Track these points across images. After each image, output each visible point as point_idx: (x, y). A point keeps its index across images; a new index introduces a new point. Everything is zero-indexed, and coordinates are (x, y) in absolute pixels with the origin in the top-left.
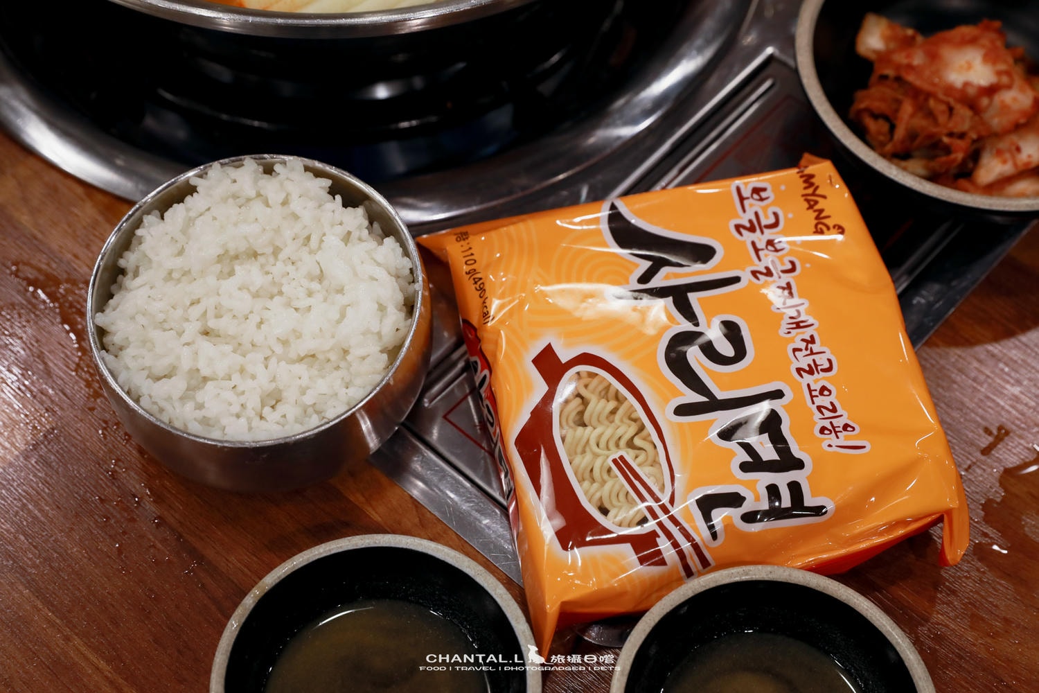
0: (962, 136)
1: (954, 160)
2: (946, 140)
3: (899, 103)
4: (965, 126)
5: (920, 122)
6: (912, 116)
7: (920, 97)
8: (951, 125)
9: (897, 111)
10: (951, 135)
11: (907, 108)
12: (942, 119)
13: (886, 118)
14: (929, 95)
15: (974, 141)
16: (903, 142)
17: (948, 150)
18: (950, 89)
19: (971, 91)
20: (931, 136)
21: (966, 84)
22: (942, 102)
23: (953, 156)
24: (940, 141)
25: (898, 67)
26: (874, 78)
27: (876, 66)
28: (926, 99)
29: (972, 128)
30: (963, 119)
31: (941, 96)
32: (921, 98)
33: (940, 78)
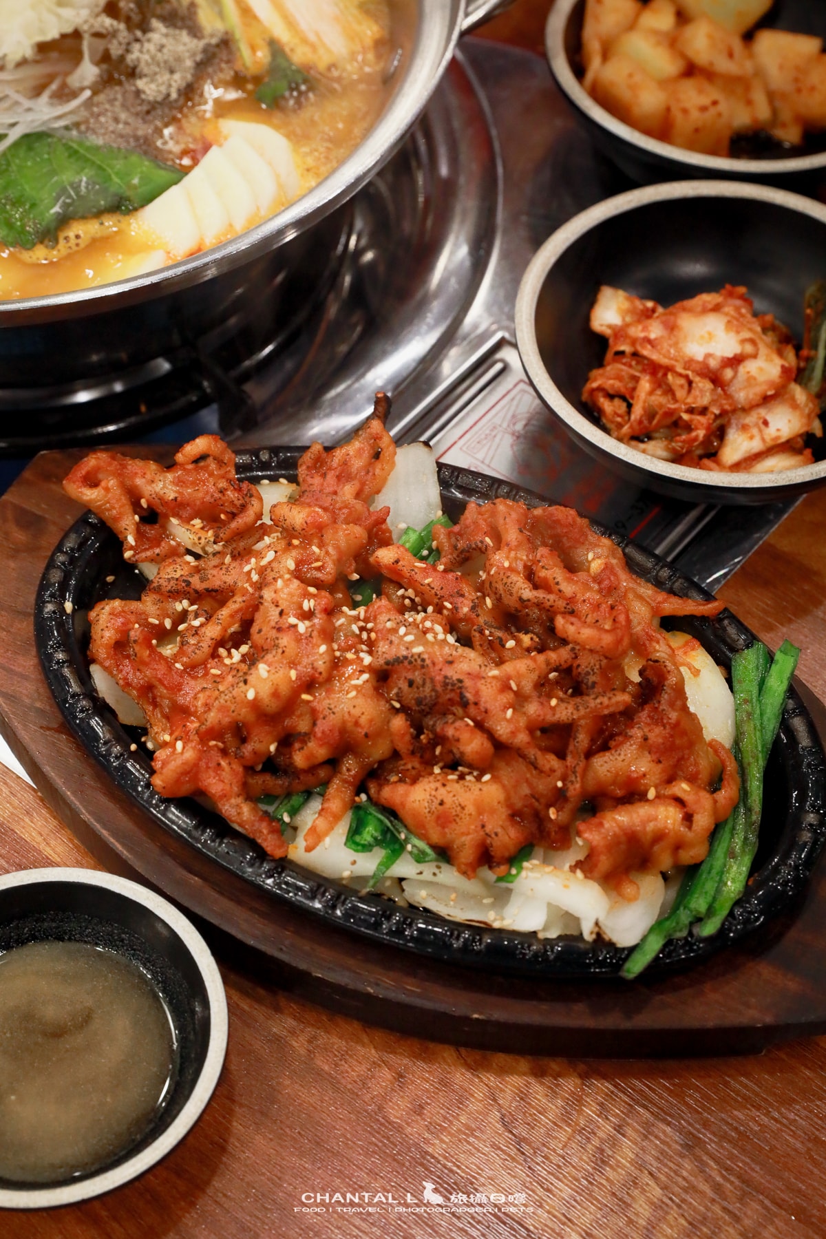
0: (704, 411)
1: (696, 439)
2: (685, 417)
3: (636, 379)
4: (705, 401)
5: (659, 399)
6: (651, 393)
7: (658, 371)
8: (689, 400)
9: (634, 389)
10: (691, 411)
11: (645, 384)
12: (680, 394)
13: (623, 398)
14: (668, 369)
15: (717, 417)
16: (640, 422)
17: (688, 427)
18: (689, 363)
19: (713, 364)
20: (669, 413)
21: (708, 356)
22: (681, 375)
23: (694, 434)
24: (681, 418)
25: (634, 342)
26: (609, 355)
27: (611, 341)
28: (665, 375)
29: (713, 402)
30: (704, 393)
31: (679, 369)
32: (660, 375)
33: (679, 350)
